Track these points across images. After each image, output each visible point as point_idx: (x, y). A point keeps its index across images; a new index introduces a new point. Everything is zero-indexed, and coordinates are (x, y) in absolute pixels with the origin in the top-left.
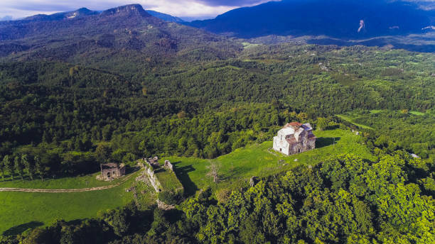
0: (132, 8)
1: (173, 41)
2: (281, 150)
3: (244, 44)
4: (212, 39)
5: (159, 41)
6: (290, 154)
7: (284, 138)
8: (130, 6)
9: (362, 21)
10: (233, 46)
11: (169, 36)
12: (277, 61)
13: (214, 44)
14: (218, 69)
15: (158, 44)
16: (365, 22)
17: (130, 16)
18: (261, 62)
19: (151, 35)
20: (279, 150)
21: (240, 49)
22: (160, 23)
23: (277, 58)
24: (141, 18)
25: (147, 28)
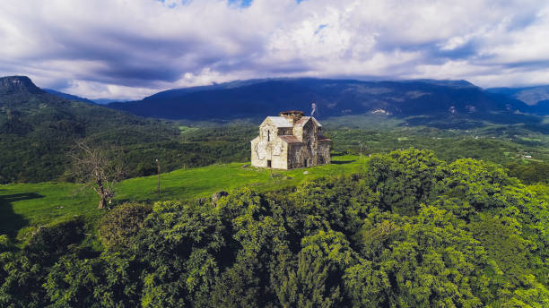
0: (15, 82)
1: (78, 123)
2: (269, 163)
3: (181, 128)
4: (137, 122)
5: (57, 123)
6: (290, 167)
7: (273, 136)
8: (10, 79)
9: (314, 104)
10: (165, 130)
11: (72, 117)
12: (225, 142)
13: (139, 128)
14: (145, 151)
15: (56, 128)
16: (318, 106)
17: (10, 92)
18: (205, 144)
19: (43, 116)
20: (264, 164)
21: (177, 133)
22: (60, 102)
23: (224, 139)
24: (29, 94)
25: (38, 108)
